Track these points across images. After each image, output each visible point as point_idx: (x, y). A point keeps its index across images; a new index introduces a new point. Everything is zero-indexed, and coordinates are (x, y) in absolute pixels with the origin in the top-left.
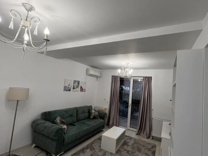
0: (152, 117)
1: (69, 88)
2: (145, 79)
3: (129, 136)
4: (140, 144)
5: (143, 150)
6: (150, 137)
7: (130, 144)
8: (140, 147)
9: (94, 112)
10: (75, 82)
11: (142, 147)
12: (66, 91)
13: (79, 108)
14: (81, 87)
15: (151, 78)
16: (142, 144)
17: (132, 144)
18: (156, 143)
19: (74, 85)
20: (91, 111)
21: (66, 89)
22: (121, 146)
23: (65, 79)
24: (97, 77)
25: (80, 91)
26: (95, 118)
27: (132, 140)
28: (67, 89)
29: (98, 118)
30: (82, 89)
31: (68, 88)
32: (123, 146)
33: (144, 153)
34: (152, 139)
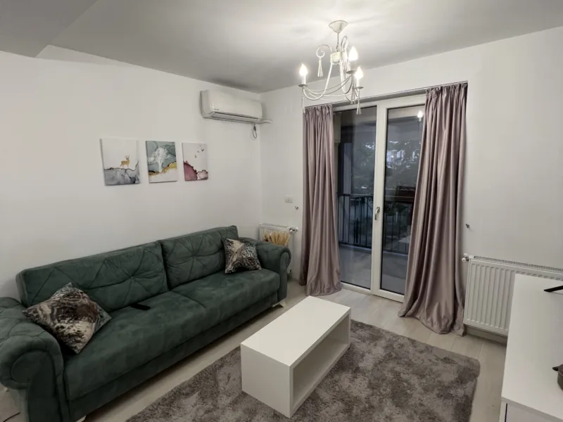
0: (465, 254)
1: (132, 174)
2: (434, 100)
3: (370, 327)
4: (410, 364)
5: (416, 395)
6: (456, 328)
7: (367, 363)
8: (404, 376)
9: (241, 250)
10: (151, 147)
11: (414, 380)
12: (119, 184)
13: (177, 241)
14: (186, 164)
15: (463, 89)
16: (418, 362)
17: (375, 365)
18: (480, 354)
19: (152, 159)
20: (229, 248)
21: (113, 179)
22: (327, 377)
23: (101, 141)
24: (251, 122)
25: (186, 180)
26: (241, 269)
27: (378, 342)
28: (121, 177)
29: (256, 269)
30: (191, 173)
31: (123, 172)
32: (336, 377)
33: (421, 409)
34: (465, 334)
